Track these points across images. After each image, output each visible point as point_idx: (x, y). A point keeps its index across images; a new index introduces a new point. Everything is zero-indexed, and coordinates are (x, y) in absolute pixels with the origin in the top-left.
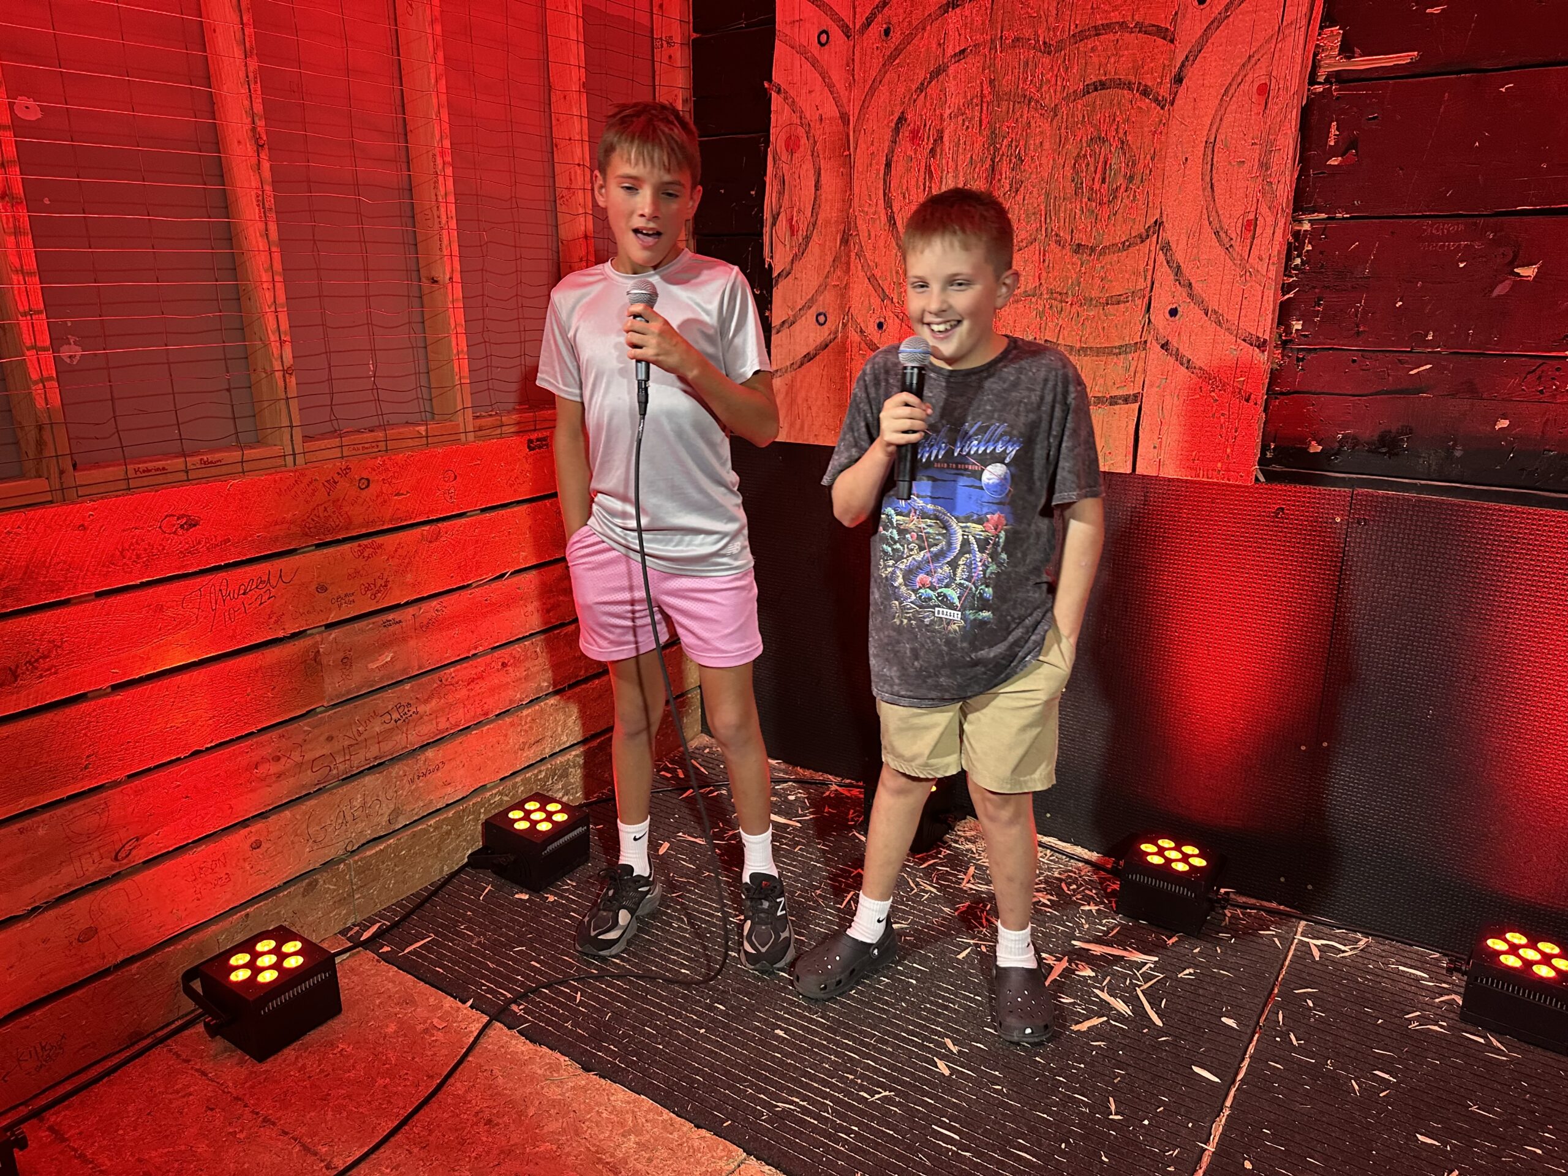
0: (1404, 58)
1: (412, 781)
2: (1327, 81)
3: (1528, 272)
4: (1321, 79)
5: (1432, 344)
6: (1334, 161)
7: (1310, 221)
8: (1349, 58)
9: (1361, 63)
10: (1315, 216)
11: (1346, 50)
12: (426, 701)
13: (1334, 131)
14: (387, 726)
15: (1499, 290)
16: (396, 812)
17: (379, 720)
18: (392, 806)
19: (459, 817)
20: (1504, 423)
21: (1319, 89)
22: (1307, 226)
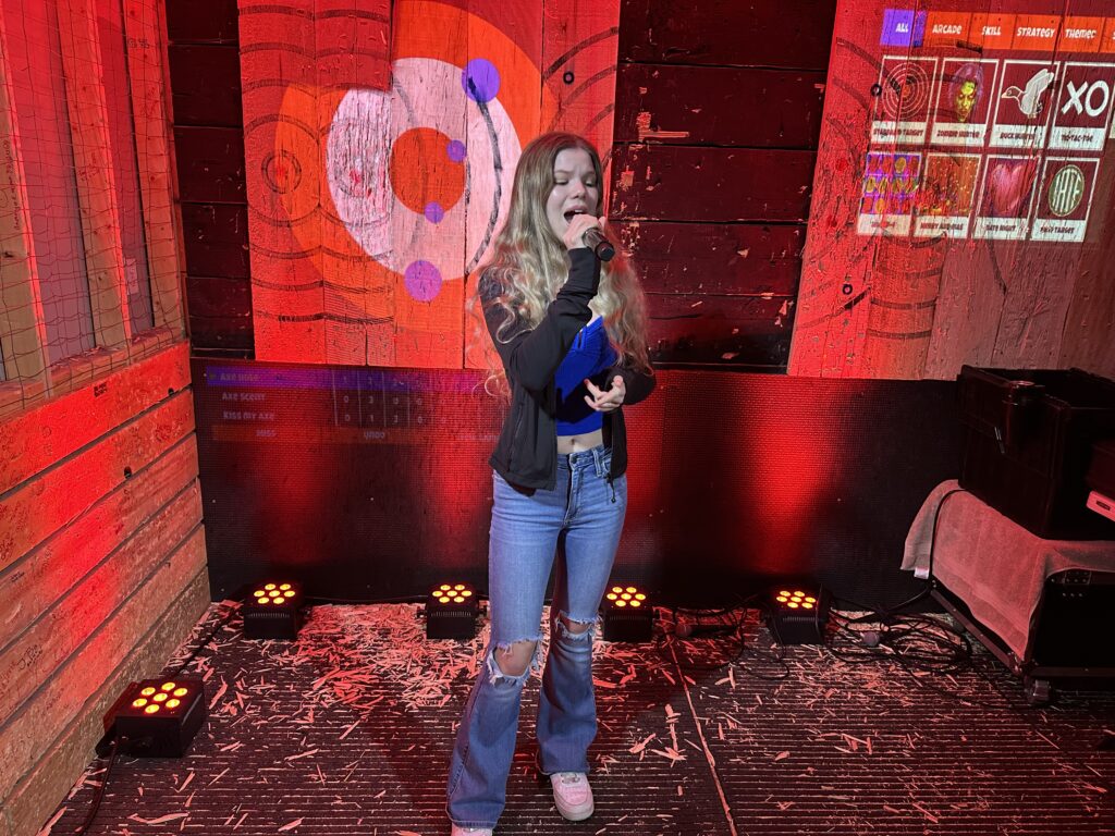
0: (683, 134)
1: (44, 714)
2: (644, 142)
3: (744, 253)
4: (641, 141)
5: (702, 290)
6: (650, 188)
7: (639, 221)
8: (656, 131)
9: (662, 134)
10: (641, 219)
11: (653, 126)
12: (46, 641)
13: (649, 172)
14: (23, 672)
15: (732, 262)
16: (36, 746)
17: (17, 668)
18: (32, 743)
19: (77, 732)
20: (737, 330)
21: (640, 146)
22: (636, 225)
